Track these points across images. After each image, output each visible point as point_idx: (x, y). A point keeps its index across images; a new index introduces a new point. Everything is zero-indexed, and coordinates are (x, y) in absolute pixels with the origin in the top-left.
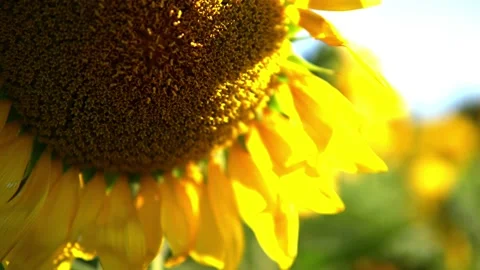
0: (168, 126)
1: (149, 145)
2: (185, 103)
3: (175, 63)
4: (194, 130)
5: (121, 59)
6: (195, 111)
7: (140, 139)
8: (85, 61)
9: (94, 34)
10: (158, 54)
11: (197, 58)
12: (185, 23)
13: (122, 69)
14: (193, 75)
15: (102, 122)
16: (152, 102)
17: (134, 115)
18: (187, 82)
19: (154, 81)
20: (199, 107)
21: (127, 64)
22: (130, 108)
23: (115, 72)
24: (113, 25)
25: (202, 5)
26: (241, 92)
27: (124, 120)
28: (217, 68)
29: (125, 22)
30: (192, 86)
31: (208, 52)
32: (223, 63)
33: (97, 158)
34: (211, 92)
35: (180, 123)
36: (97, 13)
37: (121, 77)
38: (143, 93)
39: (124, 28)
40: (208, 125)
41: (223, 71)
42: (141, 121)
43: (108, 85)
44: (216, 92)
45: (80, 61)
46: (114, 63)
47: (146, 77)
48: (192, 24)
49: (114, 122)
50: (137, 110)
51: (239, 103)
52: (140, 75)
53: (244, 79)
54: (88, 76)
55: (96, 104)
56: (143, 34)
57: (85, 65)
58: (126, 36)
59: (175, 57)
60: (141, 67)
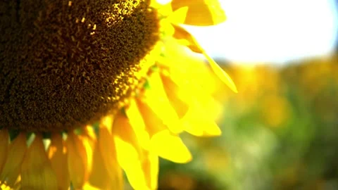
0: (79, 103)
1: (63, 116)
2: (93, 88)
3: (89, 61)
4: (96, 106)
5: (50, 56)
6: (98, 93)
7: (58, 111)
8: (24, 57)
9: (32, 38)
10: (77, 54)
11: (104, 58)
12: (97, 33)
13: (51, 64)
14: (100, 69)
15: (31, 100)
16: (71, 87)
17: (56, 96)
18: (95, 74)
19: (73, 73)
20: (101, 91)
21: (54, 61)
22: (54, 91)
23: (45, 66)
24: (46, 33)
25: (110, 20)
26: (130, 80)
27: (48, 99)
28: (117, 64)
29: (56, 31)
30: (99, 76)
31: (111, 53)
32: (120, 60)
33: (24, 124)
34: (111, 81)
35: (88, 102)
36: (35, 24)
37: (49, 70)
38: (63, 81)
39: (54, 35)
40: (106, 102)
41: (120, 66)
42: (60, 100)
43: (39, 74)
44: (114, 81)
45: (20, 57)
46: (45, 60)
47: (67, 70)
48: (102, 34)
49: (40, 100)
50: (58, 93)
51: (127, 87)
52: (63, 69)
53: (133, 72)
54: (25, 68)
55: (29, 87)
56: (68, 40)
57: (23, 60)
58: (55, 41)
59: (89, 56)
60: (64, 63)
